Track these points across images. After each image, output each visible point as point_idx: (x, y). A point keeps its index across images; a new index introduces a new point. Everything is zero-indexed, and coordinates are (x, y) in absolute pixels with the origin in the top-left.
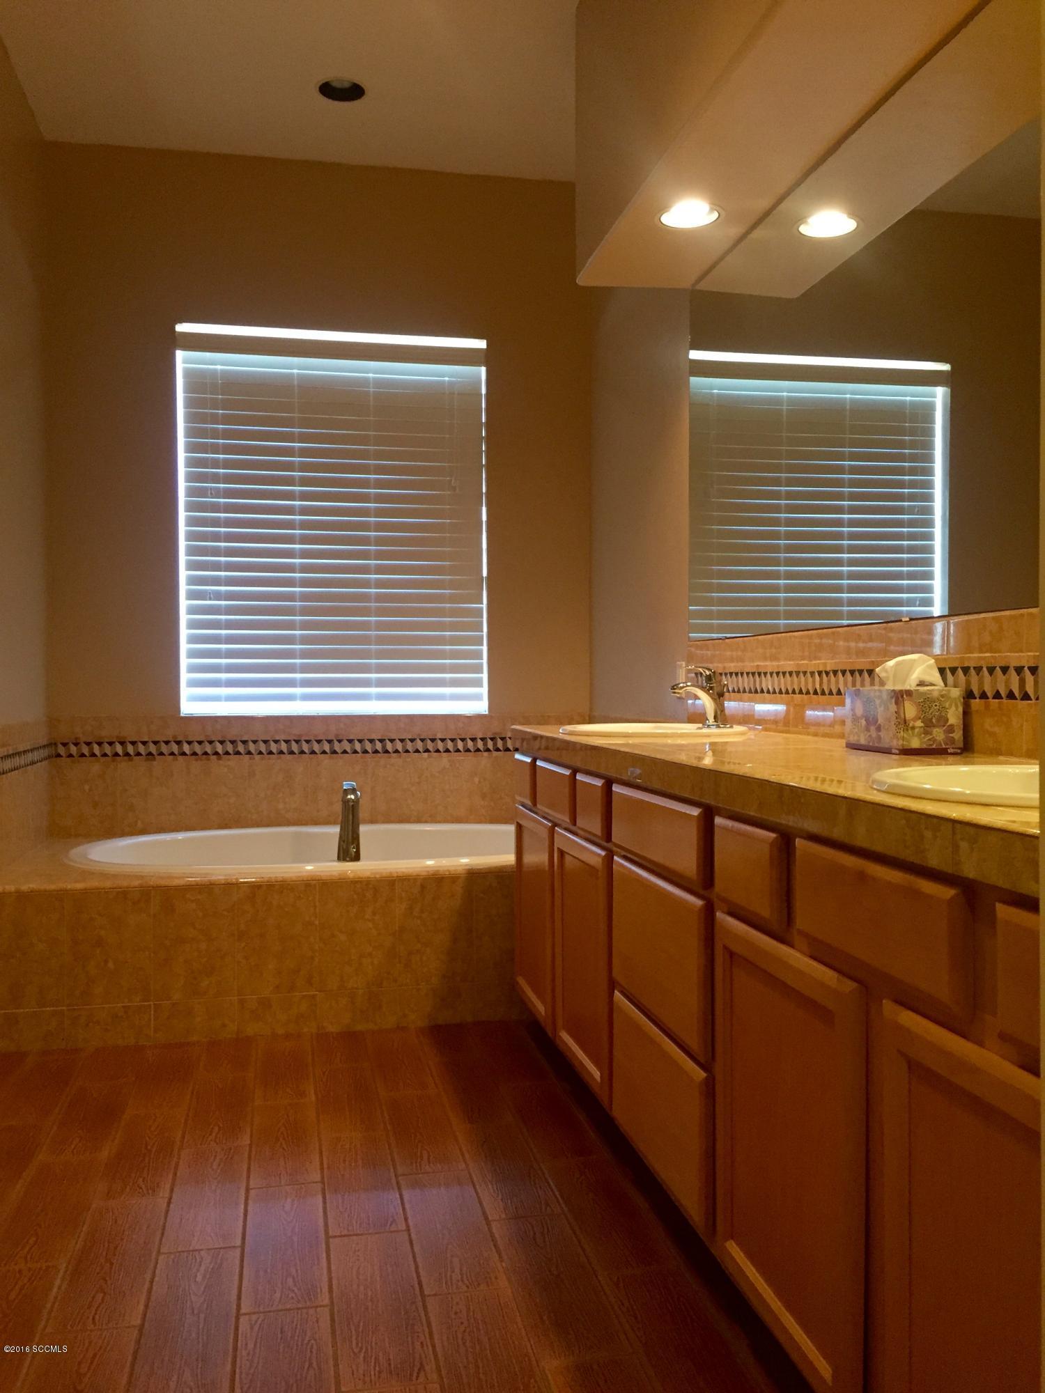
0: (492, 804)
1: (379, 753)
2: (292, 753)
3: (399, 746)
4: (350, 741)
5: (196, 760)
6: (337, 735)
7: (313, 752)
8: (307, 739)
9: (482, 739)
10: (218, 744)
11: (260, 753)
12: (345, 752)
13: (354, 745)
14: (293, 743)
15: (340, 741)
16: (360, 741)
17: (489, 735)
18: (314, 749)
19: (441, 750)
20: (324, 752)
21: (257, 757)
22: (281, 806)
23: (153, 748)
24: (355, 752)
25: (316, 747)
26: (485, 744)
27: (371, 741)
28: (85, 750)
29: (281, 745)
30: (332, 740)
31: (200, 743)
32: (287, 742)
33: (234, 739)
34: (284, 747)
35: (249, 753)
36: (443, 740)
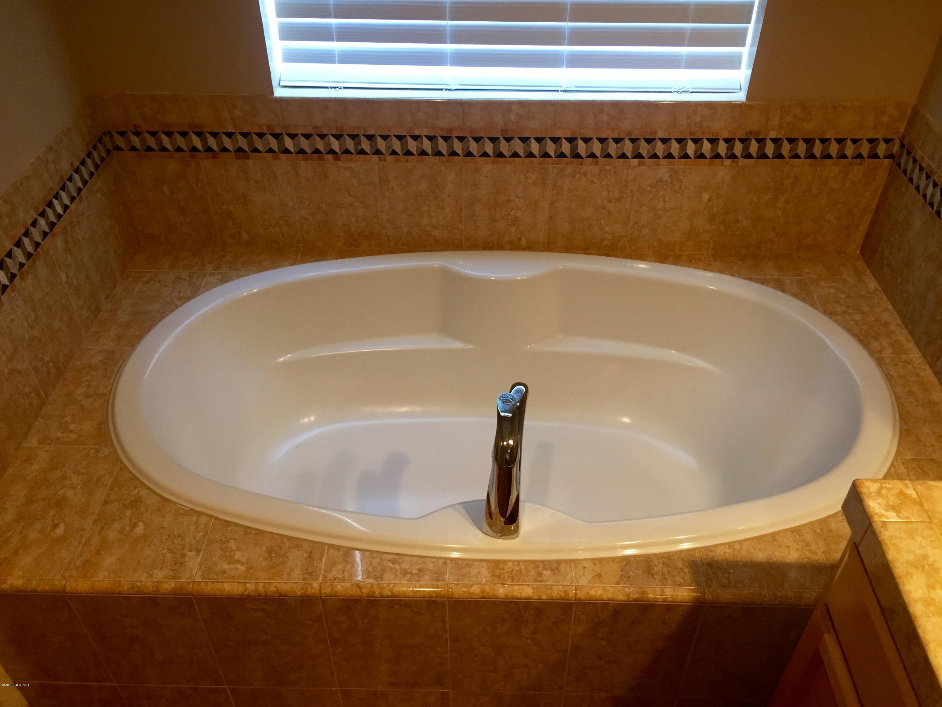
0: (722, 228)
1: (566, 157)
2: (439, 154)
3: (597, 148)
4: (524, 140)
5: (305, 159)
6: (504, 131)
7: (469, 154)
8: (461, 135)
9: (727, 141)
10: (332, 139)
11: (394, 153)
12: (515, 155)
13: (529, 145)
14: (441, 140)
15: (508, 140)
16: (539, 140)
17: (741, 134)
18: (471, 150)
19: (660, 154)
20: (485, 155)
21: (390, 158)
22: (425, 221)
23: (243, 143)
24: (531, 155)
25: (473, 147)
26: (730, 148)
27: (555, 140)
28: (152, 142)
29: (422, 143)
30: (498, 138)
31: (307, 136)
32: (431, 138)
33: (356, 133)
34: (427, 145)
35: (378, 152)
36: (664, 141)
